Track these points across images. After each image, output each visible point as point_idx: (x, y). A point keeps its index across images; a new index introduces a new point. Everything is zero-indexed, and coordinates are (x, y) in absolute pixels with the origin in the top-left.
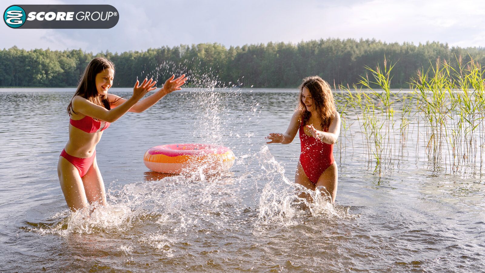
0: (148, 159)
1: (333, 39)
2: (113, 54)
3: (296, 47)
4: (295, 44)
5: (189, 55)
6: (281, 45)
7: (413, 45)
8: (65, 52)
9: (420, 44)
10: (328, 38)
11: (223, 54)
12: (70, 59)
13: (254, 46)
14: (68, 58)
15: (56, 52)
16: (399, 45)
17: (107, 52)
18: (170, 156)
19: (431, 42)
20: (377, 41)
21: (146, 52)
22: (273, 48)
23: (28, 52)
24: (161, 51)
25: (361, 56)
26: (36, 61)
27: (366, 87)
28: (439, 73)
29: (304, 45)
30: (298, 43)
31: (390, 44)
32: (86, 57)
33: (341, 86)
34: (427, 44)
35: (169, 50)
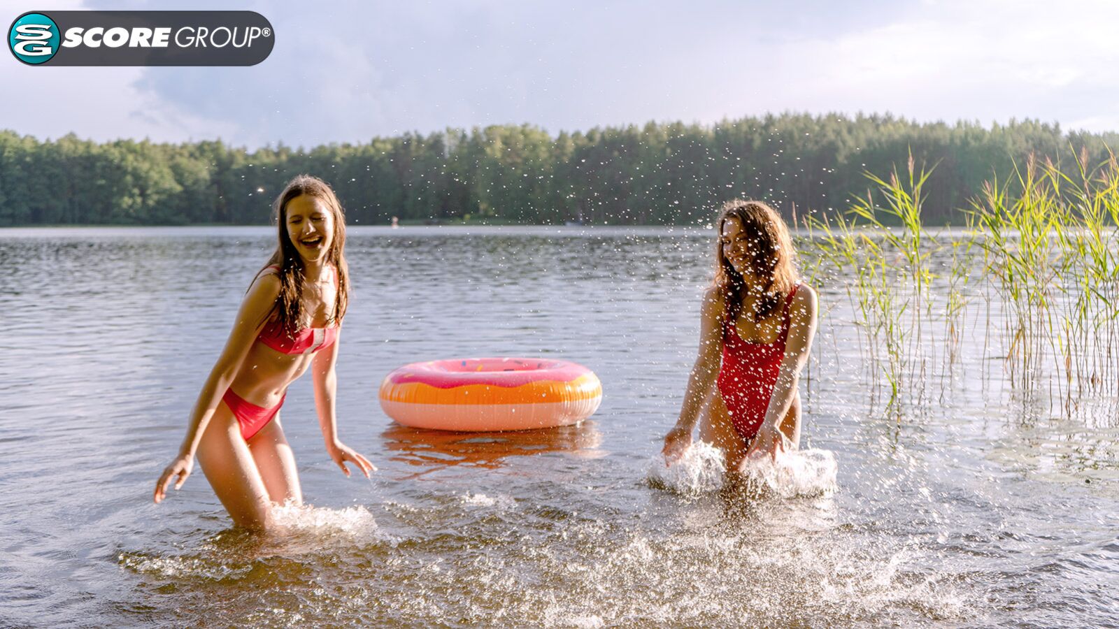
0: (389, 394)
1: (796, 115)
2: (294, 150)
3: (710, 131)
4: (708, 126)
5: (465, 151)
6: (676, 129)
7: (979, 127)
8: (184, 146)
9: (996, 125)
10: (784, 113)
11: (543, 149)
12: (196, 162)
13: (614, 130)
14: (192, 160)
15: (165, 146)
16: (947, 128)
17: (280, 144)
18: (439, 387)
19: (1020, 120)
20: (896, 119)
21: (367, 145)
22: (658, 136)
23: (101, 146)
24: (403, 143)
25: (859, 151)
26: (119, 167)
27: (867, 221)
28: (1034, 187)
29: (730, 127)
30: (716, 123)
31: (925, 124)
32: (231, 156)
33: (807, 219)
34: (1012, 125)
35: (419, 140)
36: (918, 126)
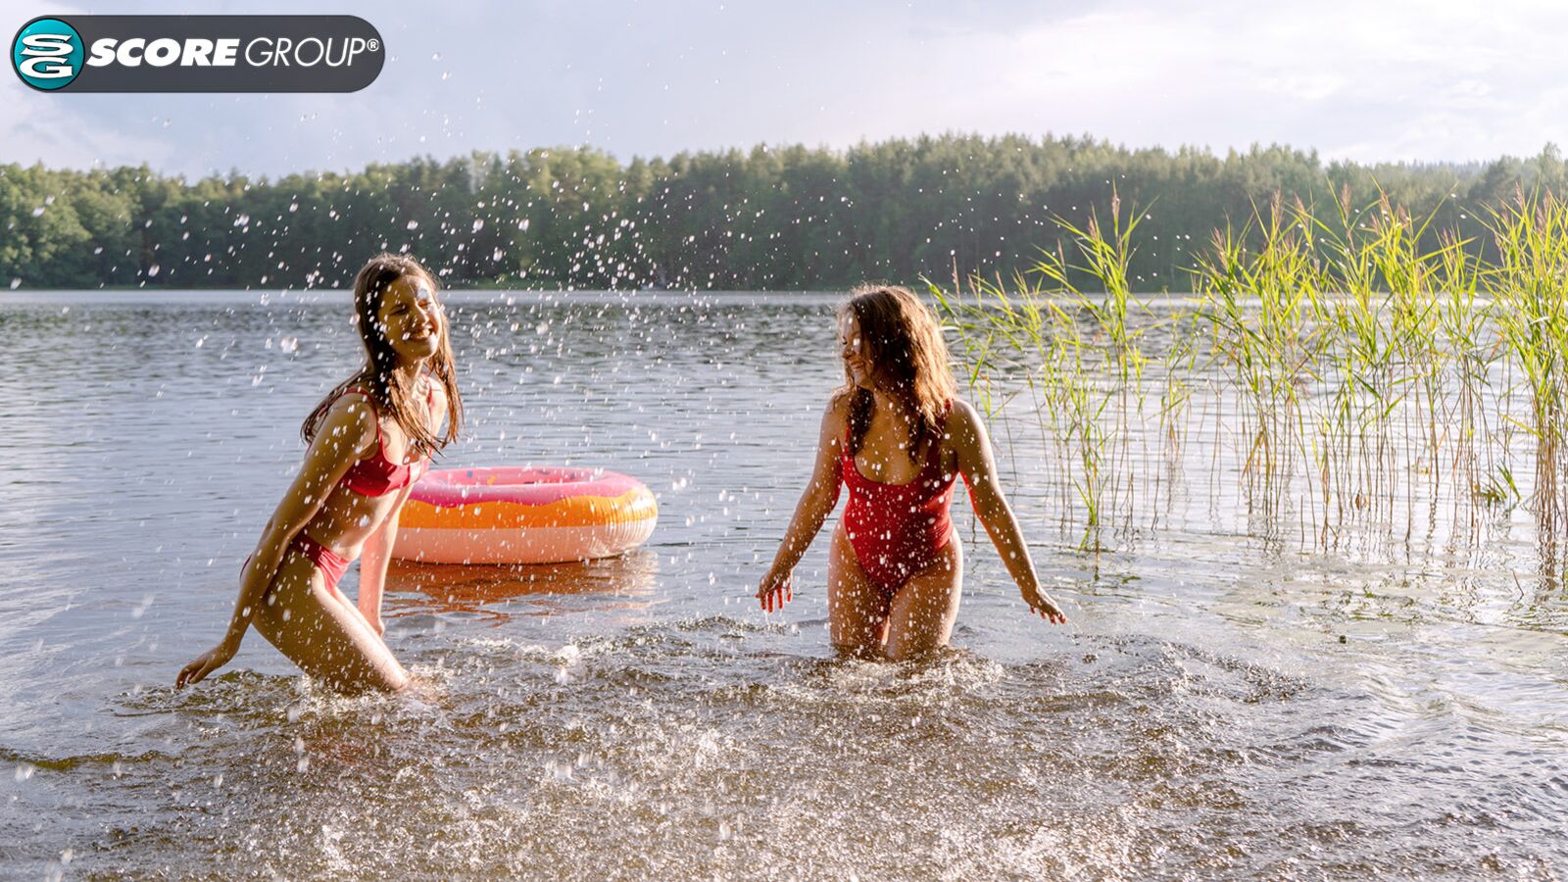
1: (961, 137)
2: (254, 182)
3: (843, 159)
4: (839, 151)
5: (499, 182)
6: (795, 155)
7: (1210, 156)
8: (93, 175)
9: (1232, 153)
10: (944, 134)
11: (610, 181)
12: (111, 198)
13: (709, 156)
14: (106, 193)
15: (65, 174)
16: (1166, 157)
17: (233, 174)
19: (1264, 146)
20: (1097, 143)
21: (360, 174)
22: (770, 164)
24: (411, 172)
25: (1047, 190)
27: (1056, 284)
28: (1281, 237)
29: (869, 153)
30: (850, 148)
31: (1137, 151)
32: (163, 190)
33: (975, 281)
34: (1254, 154)
35: (434, 167)
36: (1128, 152)
